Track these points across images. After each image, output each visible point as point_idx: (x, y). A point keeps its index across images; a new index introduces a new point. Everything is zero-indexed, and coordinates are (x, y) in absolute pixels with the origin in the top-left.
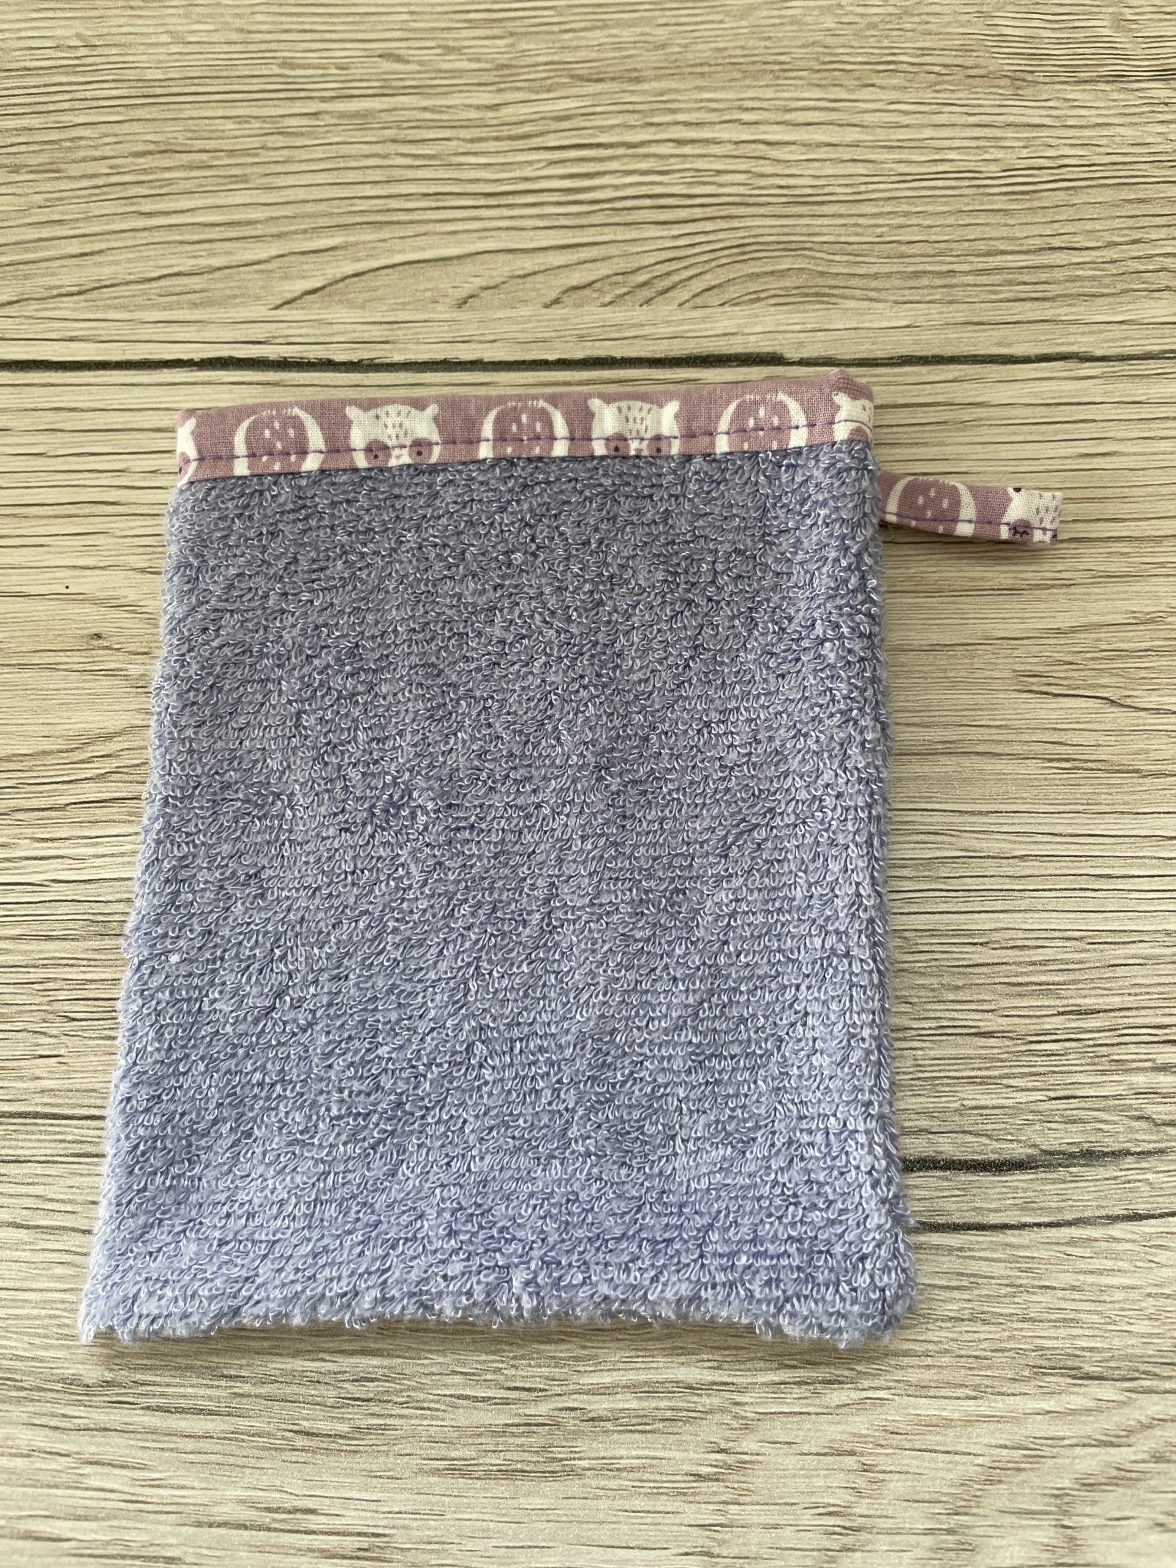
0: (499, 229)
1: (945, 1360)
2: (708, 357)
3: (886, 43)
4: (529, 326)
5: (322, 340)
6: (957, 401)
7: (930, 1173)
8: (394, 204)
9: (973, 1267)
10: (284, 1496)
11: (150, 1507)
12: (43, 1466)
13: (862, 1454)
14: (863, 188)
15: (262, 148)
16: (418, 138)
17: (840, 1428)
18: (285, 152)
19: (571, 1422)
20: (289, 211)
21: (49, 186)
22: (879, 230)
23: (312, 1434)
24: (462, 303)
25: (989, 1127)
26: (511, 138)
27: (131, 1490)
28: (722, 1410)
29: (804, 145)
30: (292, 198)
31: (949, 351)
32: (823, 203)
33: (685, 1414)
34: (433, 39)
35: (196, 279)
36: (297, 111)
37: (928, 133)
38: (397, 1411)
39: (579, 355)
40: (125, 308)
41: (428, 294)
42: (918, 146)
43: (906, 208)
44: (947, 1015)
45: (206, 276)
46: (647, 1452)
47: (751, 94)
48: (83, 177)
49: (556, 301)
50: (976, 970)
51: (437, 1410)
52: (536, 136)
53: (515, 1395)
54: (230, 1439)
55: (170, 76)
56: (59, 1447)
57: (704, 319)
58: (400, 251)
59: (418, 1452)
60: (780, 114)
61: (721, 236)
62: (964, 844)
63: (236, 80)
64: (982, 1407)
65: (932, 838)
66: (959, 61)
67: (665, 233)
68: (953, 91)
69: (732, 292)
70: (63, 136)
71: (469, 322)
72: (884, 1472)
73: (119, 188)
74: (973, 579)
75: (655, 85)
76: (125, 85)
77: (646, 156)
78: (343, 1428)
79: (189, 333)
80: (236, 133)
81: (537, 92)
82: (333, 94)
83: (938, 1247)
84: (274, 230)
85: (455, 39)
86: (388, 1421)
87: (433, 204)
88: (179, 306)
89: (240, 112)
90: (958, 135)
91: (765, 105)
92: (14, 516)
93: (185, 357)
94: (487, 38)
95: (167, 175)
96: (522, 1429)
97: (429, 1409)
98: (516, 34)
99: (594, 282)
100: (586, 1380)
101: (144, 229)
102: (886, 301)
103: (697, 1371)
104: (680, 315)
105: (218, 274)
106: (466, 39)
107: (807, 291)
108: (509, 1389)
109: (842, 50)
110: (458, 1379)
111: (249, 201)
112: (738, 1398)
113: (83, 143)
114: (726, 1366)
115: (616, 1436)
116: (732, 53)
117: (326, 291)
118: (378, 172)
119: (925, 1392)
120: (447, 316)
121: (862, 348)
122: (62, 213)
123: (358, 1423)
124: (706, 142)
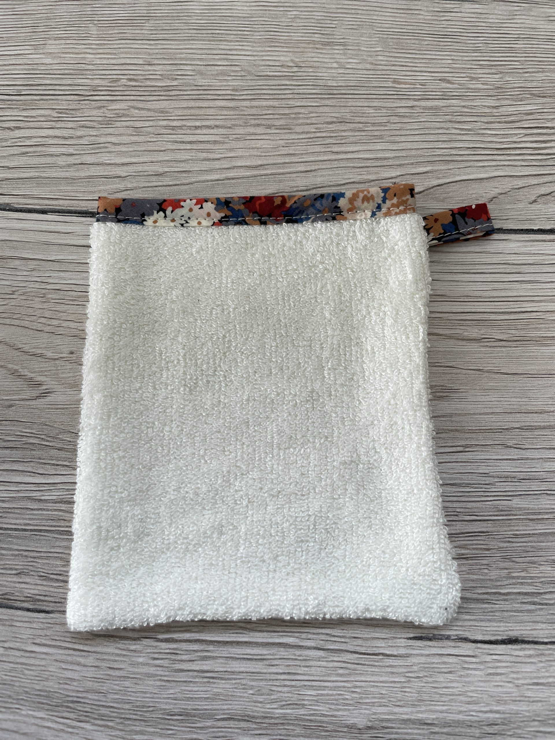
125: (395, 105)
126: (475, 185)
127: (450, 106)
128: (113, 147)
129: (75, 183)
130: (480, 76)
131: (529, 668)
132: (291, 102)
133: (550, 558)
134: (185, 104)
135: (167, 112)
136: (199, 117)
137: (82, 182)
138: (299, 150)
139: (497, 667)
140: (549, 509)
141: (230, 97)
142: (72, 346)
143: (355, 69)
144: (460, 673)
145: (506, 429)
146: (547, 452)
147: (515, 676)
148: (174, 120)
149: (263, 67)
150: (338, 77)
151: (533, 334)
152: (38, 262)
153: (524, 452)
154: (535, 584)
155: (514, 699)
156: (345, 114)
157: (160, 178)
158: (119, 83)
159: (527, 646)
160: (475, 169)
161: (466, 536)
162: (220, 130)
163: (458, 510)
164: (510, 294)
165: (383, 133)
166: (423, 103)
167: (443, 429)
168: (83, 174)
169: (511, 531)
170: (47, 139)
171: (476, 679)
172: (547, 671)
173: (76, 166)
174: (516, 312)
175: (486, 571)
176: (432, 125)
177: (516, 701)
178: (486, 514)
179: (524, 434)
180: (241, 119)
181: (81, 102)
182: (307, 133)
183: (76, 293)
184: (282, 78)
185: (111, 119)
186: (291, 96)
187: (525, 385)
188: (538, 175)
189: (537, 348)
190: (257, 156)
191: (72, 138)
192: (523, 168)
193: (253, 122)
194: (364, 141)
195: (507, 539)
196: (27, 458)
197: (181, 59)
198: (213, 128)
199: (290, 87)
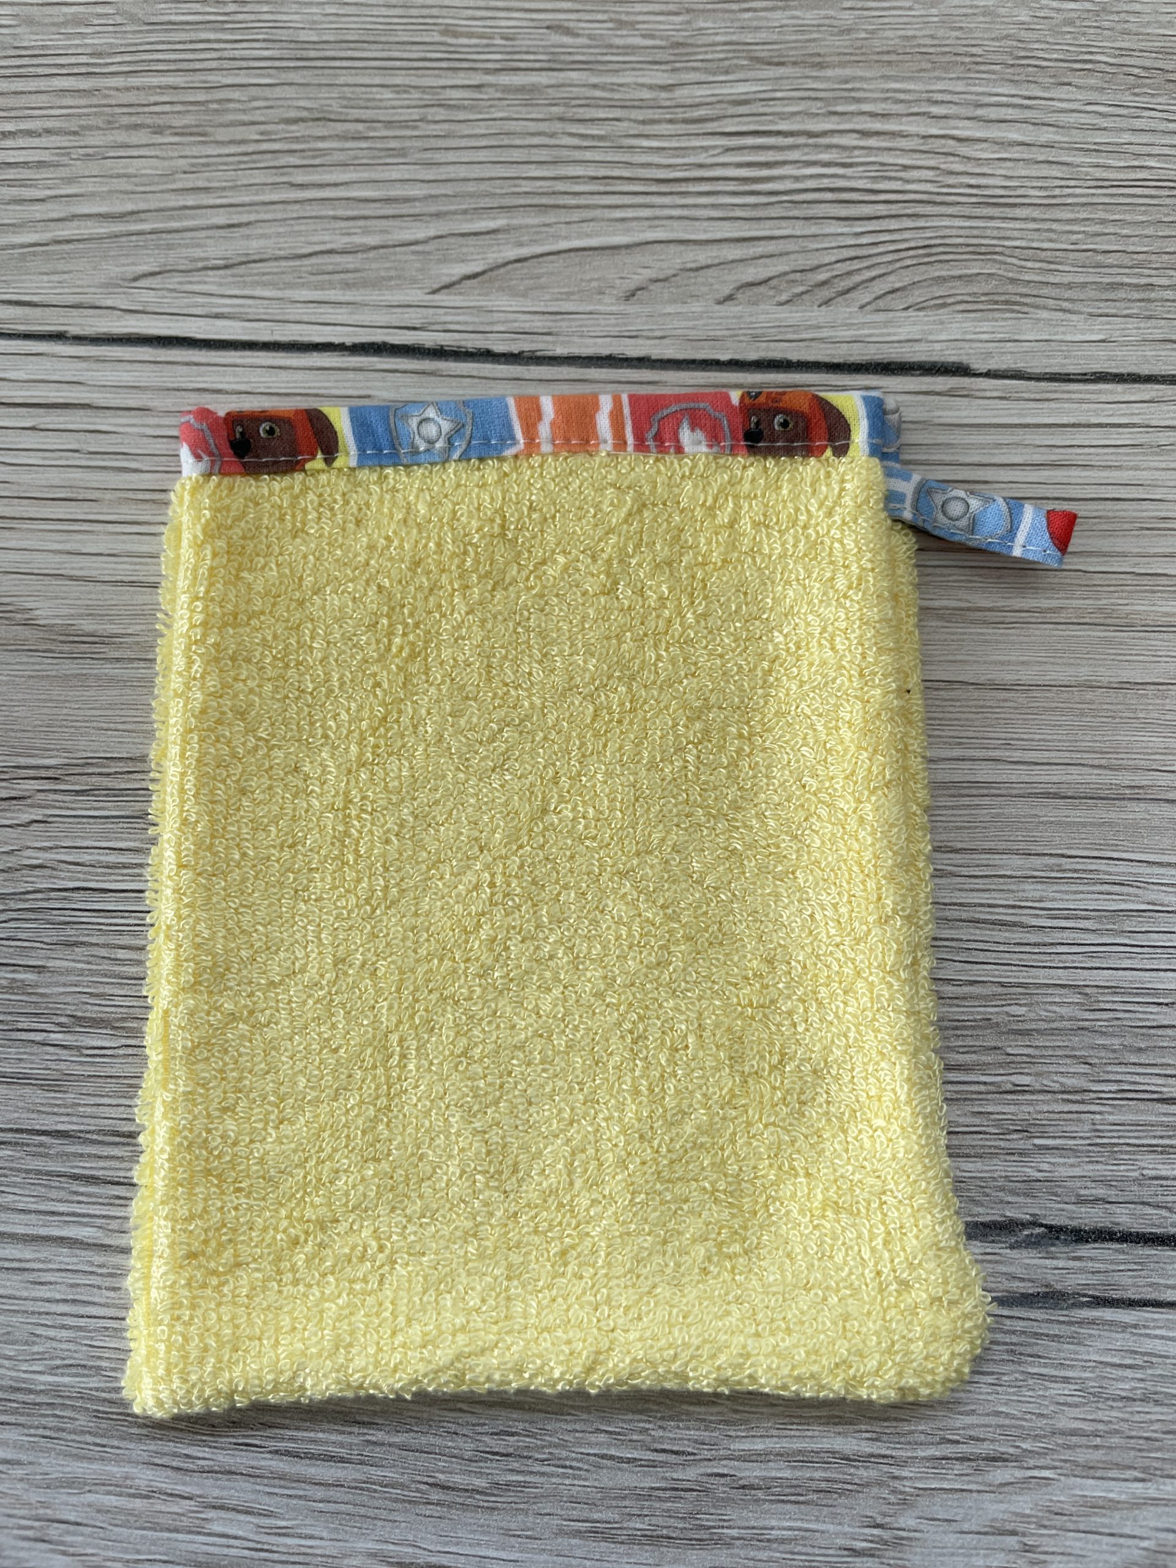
0: (671, 218)
1: (1115, 1440)
2: (889, 364)
3: (1083, 41)
4: (701, 322)
5: (481, 329)
6: (1154, 423)
7: (1106, 1245)
8: (560, 186)
9: (1149, 1345)
10: (417, 1551)
11: (276, 1556)
12: (163, 1508)
13: (1024, 1535)
14: (1057, 192)
15: (421, 120)
16: (588, 116)
17: (1003, 1507)
18: (446, 126)
19: (721, 1488)
20: (449, 189)
21: (195, 151)
22: (1075, 237)
23: (448, 1488)
24: (631, 295)
25: (1170, 1199)
26: (686, 121)
27: (257, 1538)
28: (880, 1484)
29: (996, 143)
30: (452, 176)
31: (1145, 370)
32: (1015, 205)
33: (840, 1486)
34: (605, 12)
35: (349, 258)
36: (459, 82)
37: (1127, 137)
38: (537, 1468)
39: (752, 356)
40: (273, 285)
41: (594, 284)
42: (1116, 150)
43: (1101, 215)
44: (1129, 1078)
45: (360, 255)
46: (799, 1524)
47: (940, 86)
48: (232, 142)
49: (730, 298)
50: (1160, 1032)
51: (580, 1469)
52: (712, 120)
53: (662, 1457)
54: (362, 1489)
55: (325, 38)
56: (180, 1489)
57: (886, 324)
58: (566, 238)
59: (559, 1512)
60: (972, 108)
61: (906, 235)
62: (1153, 897)
63: (394, 47)
64: (1151, 1490)
65: (1117, 889)
66: (1160, 64)
67: (846, 230)
68: (1153, 95)
69: (917, 296)
70: (209, 97)
71: (638, 316)
72: (1046, 1553)
73: (269, 156)
74: (1167, 614)
75: (839, 72)
76: (277, 45)
77: (829, 147)
78: (480, 1483)
79: (341, 315)
80: (394, 103)
81: (715, 74)
82: (498, 66)
83: (1111, 1323)
84: (433, 209)
85: (627, 13)
86: (528, 1479)
87: (602, 189)
88: (331, 285)
89: (398, 81)
90: (1157, 142)
91: (955, 98)
92: (154, 501)
93: (336, 340)
94: (662, 13)
95: (321, 145)
96: (668, 1494)
97: (571, 1467)
98: (693, 11)
99: (770, 279)
100: (736, 1446)
101: (296, 202)
102: (1080, 313)
103: (854, 1441)
104: (861, 318)
105: (372, 254)
106: (640, 13)
107: (996, 298)
108: (656, 1451)
109: (1036, 46)
110: (602, 1438)
111: (407, 177)
112: (896, 1471)
113: (231, 105)
114: (885, 1438)
115: (767, 1506)
116: (922, 42)
117: (486, 277)
118: (545, 151)
119: (1092, 1472)
120: (614, 308)
121: (1052, 361)
122: (209, 180)
123: (496, 1479)
124: (893, 134)
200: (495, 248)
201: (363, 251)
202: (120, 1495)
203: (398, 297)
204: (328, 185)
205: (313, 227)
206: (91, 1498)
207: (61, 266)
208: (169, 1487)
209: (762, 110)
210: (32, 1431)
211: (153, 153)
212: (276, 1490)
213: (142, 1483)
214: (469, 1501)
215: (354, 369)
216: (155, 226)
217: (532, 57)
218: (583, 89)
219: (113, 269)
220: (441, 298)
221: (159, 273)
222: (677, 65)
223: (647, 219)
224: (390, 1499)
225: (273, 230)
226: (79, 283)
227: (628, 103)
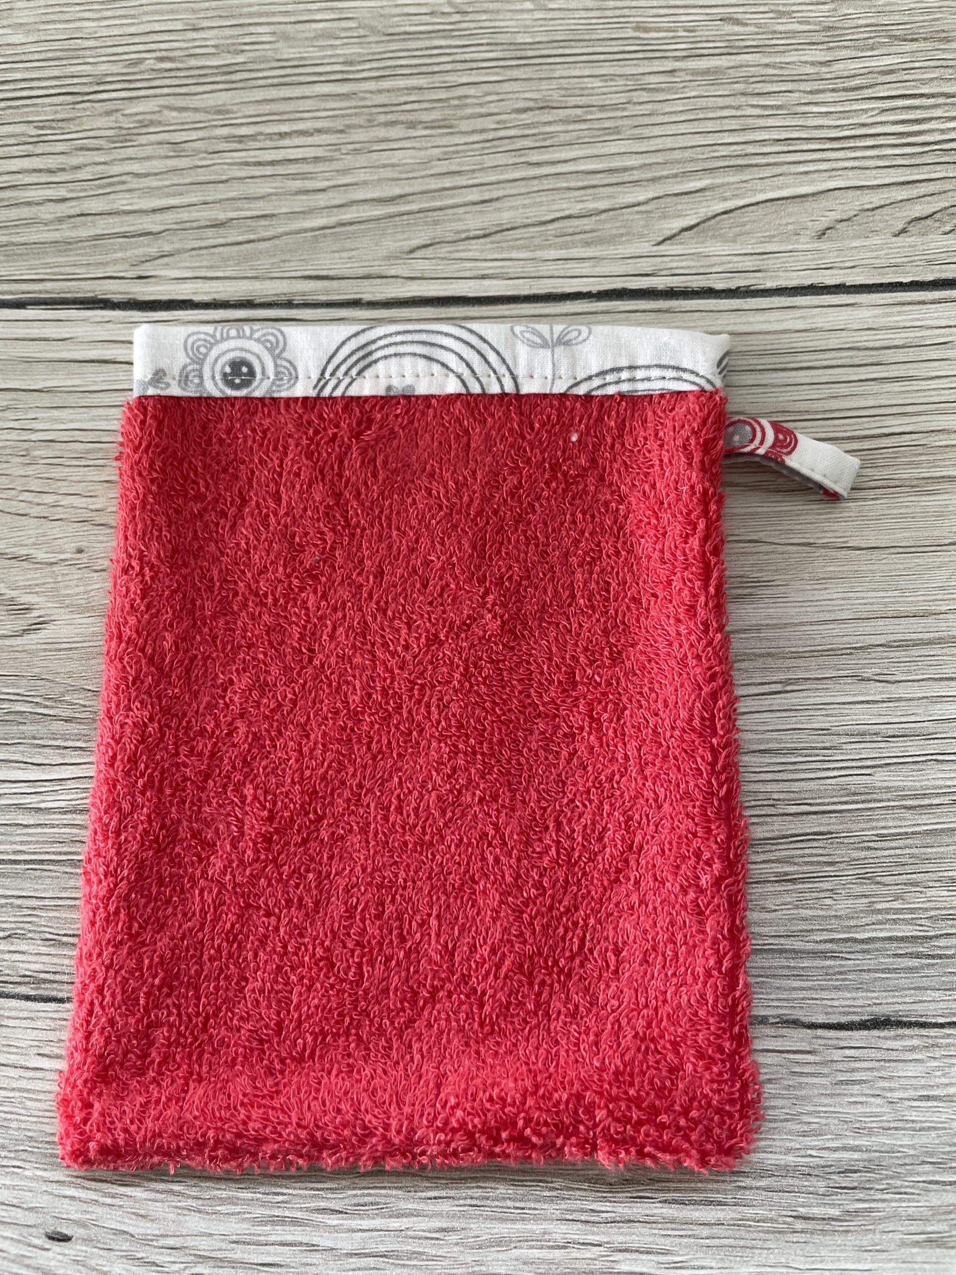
125: (641, 70)
126: (792, 208)
127: (741, 66)
128: (135, 180)
129: (71, 250)
130: (795, 8)
131: (911, 1070)
132: (452, 78)
133: (946, 874)
134: (260, 95)
135: (228, 112)
136: (285, 117)
137: (84, 248)
138: (466, 163)
139: (853, 1070)
140: (941, 788)
141: (339, 77)
142: (80, 538)
143: (564, 9)
144: (786, 1083)
145: (860, 648)
146: (936, 685)
147: (886, 1084)
148: (242, 124)
149: (397, 19)
150: (534, 27)
151: (905, 474)
152: (14, 395)
153: (892, 687)
154: (919, 922)
155: (886, 1125)
156: (550, 92)
157: (221, 231)
158: (142, 67)
159: (907, 1031)
160: (790, 180)
161: (791, 842)
162: (324, 136)
163: (775, 796)
164: (863, 403)
165: (620, 123)
166: (693, 64)
167: (745, 654)
168: (84, 233)
169: (873, 829)
170: (20, 176)
171: (816, 1092)
172: (944, 1075)
173: (73, 220)
174: (873, 436)
175: (828, 902)
176: (711, 102)
177: (889, 1129)
178: (826, 801)
179: (892, 654)
180: (361, 114)
181: (78, 106)
182: (482, 131)
183: (82, 446)
184: (433, 35)
185: (130, 131)
186: (449, 67)
187: (893, 567)
188: (909, 183)
189: (913, 499)
190: (394, 180)
191: (63, 170)
192: (880, 171)
193: (382, 118)
194: (586, 140)
195: (866, 844)
196: (13, 738)
197: (250, 15)
198: (312, 135)
199: (448, 51)
200: (704, 204)
201: (596, 215)
202: (542, 1248)
203: (630, 250)
204: (559, 162)
205: (552, 198)
206: (516, 1253)
207: (348, 244)
208: (582, 1238)
209: (906, 78)
210: (461, 1202)
211: (409, 145)
212: (669, 1233)
213: (557, 1236)
214: (827, 1227)
215: (602, 312)
216: (422, 206)
217: (711, 45)
218: (758, 69)
219: (391, 245)
220: (664, 248)
221: (431, 245)
222: (831, 45)
223: (826, 171)
224: (763, 1232)
225: (519, 202)
226: (365, 257)
227: (796, 78)
